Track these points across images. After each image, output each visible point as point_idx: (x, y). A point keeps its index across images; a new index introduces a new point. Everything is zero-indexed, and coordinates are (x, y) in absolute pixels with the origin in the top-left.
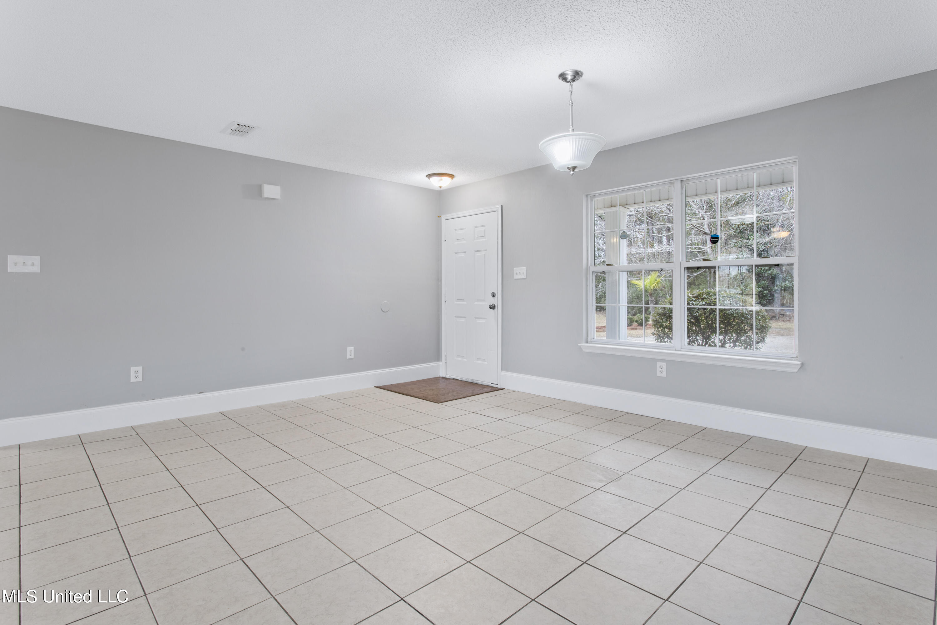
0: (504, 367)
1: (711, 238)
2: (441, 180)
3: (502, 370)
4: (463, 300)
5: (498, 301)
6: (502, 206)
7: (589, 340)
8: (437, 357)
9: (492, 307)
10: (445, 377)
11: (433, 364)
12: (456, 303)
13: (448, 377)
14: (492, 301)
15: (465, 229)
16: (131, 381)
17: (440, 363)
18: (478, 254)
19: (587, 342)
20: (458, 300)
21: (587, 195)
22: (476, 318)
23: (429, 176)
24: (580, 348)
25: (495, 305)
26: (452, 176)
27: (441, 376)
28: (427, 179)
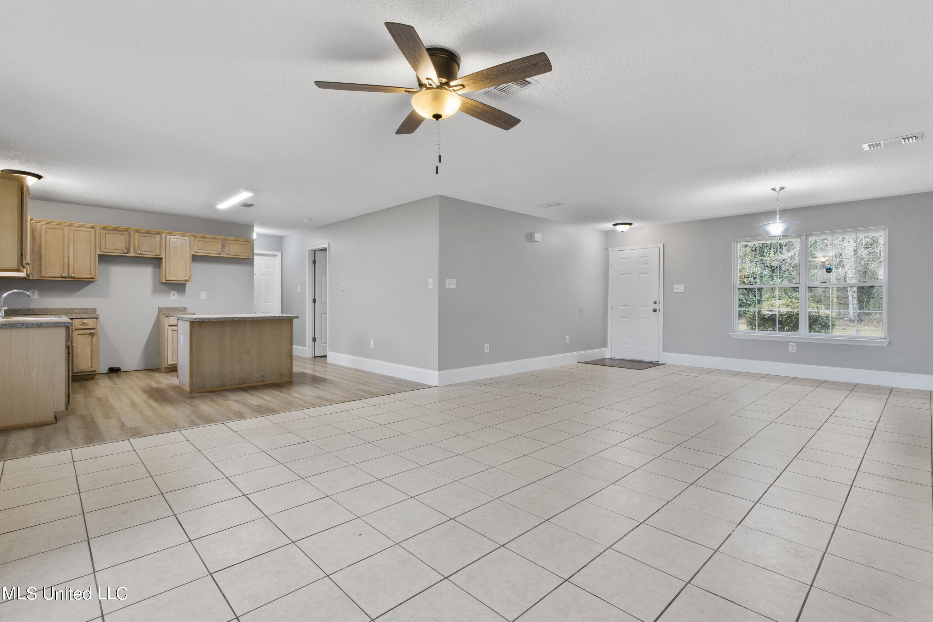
0: (665, 350)
1: (827, 269)
2: (625, 227)
3: (663, 351)
4: (627, 306)
5: (660, 306)
6: (664, 244)
7: (734, 331)
8: (604, 344)
9: (655, 311)
10: (611, 358)
11: (603, 349)
12: (621, 308)
13: (613, 358)
14: (654, 307)
15: (630, 258)
16: (485, 352)
17: (606, 349)
18: (641, 275)
19: (733, 333)
20: (623, 306)
21: (734, 241)
22: (639, 318)
23: (615, 225)
24: (730, 336)
25: (656, 309)
26: (630, 224)
27: (607, 357)
28: (613, 226)
